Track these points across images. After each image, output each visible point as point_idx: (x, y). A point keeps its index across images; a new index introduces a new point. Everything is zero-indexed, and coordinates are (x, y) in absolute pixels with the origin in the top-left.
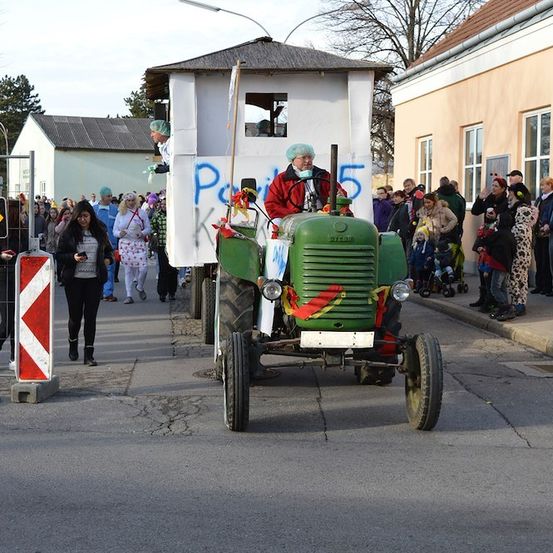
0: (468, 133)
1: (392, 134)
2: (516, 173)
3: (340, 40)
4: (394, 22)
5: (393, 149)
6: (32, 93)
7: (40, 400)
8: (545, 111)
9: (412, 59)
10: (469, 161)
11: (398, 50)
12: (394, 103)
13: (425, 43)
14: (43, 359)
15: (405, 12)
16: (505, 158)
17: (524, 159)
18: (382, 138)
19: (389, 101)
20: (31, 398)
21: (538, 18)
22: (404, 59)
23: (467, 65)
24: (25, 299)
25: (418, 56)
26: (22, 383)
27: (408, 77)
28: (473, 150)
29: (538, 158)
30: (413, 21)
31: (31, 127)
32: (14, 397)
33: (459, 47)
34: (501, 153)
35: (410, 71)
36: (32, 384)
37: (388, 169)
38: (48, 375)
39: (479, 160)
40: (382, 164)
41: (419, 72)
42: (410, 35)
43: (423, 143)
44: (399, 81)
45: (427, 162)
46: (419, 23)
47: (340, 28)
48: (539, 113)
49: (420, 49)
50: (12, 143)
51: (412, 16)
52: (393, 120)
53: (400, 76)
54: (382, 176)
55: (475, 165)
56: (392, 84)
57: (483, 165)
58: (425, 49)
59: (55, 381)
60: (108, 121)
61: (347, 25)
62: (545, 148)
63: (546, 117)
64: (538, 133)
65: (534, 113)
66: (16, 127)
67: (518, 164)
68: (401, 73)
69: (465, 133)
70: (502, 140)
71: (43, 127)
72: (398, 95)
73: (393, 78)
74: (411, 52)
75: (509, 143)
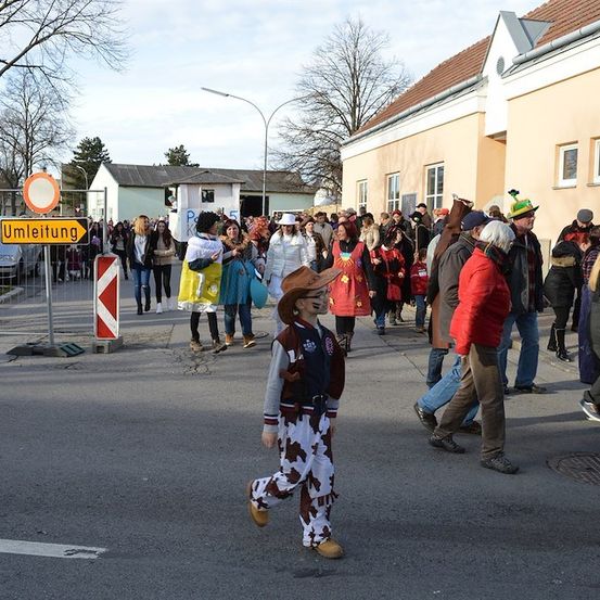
1: (340, 179)
2: (422, 205)
3: (308, 116)
4: (343, 106)
5: (341, 188)
6: (104, 149)
7: (110, 352)
8: (440, 165)
9: (354, 129)
10: (391, 196)
11: (345, 124)
12: (342, 159)
13: (363, 119)
14: (113, 325)
15: (349, 98)
16: (414, 196)
17: (426, 196)
18: (334, 182)
19: (339, 157)
20: (106, 350)
21: (436, 105)
22: (349, 130)
23: (389, 135)
24: (101, 285)
25: (358, 128)
26: (99, 340)
27: (352, 141)
28: (394, 189)
29: (436, 195)
30: (355, 105)
31: (103, 171)
33: (385, 123)
34: (412, 192)
35: (353, 137)
36: (105, 342)
37: (337, 201)
38: (117, 335)
39: (398, 197)
40: (333, 198)
41: (359, 138)
42: (353, 114)
43: (361, 185)
44: (346, 144)
45: (364, 197)
46: (359, 106)
47: (307, 109)
48: (436, 166)
49: (359, 123)
50: (90, 182)
51: (355, 102)
52: (341, 170)
53: (346, 141)
54: (333, 206)
55: (395, 200)
56: (341, 146)
57: (400, 200)
58: (363, 123)
59: (121, 339)
60: (154, 167)
61: (312, 107)
62: (440, 189)
63: (441, 169)
64: (436, 179)
65: (432, 167)
66: (93, 171)
67: (423, 199)
68: (347, 139)
69: (389, 179)
70: (413, 183)
71: (111, 171)
72: (345, 153)
73: (342, 142)
74: (354, 126)
75: (417, 185)
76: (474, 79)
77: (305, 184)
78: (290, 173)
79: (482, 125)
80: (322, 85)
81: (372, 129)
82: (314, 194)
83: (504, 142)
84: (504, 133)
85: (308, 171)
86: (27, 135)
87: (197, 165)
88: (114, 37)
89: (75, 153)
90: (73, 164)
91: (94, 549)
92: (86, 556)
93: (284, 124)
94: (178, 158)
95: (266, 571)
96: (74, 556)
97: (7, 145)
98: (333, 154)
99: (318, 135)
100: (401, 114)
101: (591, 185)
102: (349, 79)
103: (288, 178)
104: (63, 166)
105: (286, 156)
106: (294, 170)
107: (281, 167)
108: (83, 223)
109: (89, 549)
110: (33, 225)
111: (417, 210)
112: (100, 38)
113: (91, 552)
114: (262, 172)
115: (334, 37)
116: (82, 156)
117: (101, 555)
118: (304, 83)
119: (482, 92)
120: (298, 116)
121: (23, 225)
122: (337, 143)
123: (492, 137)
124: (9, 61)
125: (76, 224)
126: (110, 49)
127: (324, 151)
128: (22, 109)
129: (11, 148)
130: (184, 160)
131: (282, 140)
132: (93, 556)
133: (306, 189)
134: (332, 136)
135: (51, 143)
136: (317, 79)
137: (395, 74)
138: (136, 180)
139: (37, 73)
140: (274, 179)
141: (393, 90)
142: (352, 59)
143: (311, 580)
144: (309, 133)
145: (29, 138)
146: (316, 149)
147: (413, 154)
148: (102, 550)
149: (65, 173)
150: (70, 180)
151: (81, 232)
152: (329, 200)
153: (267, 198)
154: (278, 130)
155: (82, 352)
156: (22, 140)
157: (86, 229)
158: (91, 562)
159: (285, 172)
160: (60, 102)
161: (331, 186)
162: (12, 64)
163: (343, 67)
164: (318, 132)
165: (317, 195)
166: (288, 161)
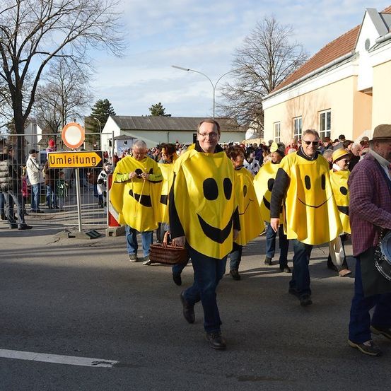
0: (295, 121)
1: (263, 122)
3: (240, 82)
5: (263, 128)
6: (111, 106)
7: (117, 235)
8: (329, 111)
10: (296, 132)
11: (265, 86)
12: (263, 108)
13: (276, 82)
15: (267, 69)
17: (320, 131)
18: (259, 124)
20: (114, 234)
22: (268, 90)
23: (294, 92)
25: (273, 88)
26: (110, 228)
27: (269, 97)
28: (298, 127)
29: (326, 131)
30: (271, 73)
31: (110, 119)
32: (107, 234)
33: (291, 84)
35: (270, 95)
36: (114, 229)
37: (261, 136)
39: (301, 132)
40: (258, 134)
41: (274, 95)
42: (270, 79)
43: (276, 125)
44: (266, 99)
45: (278, 134)
46: (274, 74)
47: (240, 77)
48: (326, 112)
49: (274, 85)
50: (102, 128)
51: (271, 71)
52: (263, 116)
53: (266, 97)
55: (299, 134)
56: (263, 100)
58: (277, 85)
60: (142, 117)
61: (243, 75)
62: (329, 126)
63: (329, 114)
64: (326, 119)
65: (323, 112)
66: (104, 121)
69: (295, 124)
70: (310, 124)
71: (115, 120)
72: (265, 105)
73: (263, 98)
74: (271, 87)
75: (313, 125)
76: (350, 54)
77: (239, 126)
78: (229, 119)
79: (356, 84)
80: (249, 61)
81: (283, 89)
82: (245, 132)
83: (371, 95)
84: (371, 89)
85: (241, 117)
86: (63, 99)
87: (170, 115)
88: (117, 35)
89: (93, 110)
90: (92, 117)
91: (110, 361)
92: (105, 366)
93: (225, 87)
94: (158, 111)
95: (220, 377)
96: (98, 366)
97: (50, 105)
98: (257, 106)
99: (247, 94)
100: (301, 79)
102: (267, 57)
103: (229, 122)
104: (86, 118)
105: (227, 108)
106: (232, 117)
107: (224, 115)
108: (99, 153)
109: (107, 361)
110: (68, 156)
112: (108, 36)
113: (108, 363)
115: (257, 30)
116: (97, 112)
117: (114, 365)
118: (238, 61)
119: (355, 62)
120: (234, 82)
121: (62, 156)
122: (260, 98)
123: (362, 91)
124: (51, 53)
125: (94, 155)
126: (115, 43)
127: (251, 104)
128: (59, 83)
129: (53, 108)
130: (162, 113)
131: (225, 98)
132: (110, 366)
133: (240, 129)
134: (257, 94)
135: (77, 104)
136: (246, 57)
137: (297, 52)
138: (131, 125)
139: (69, 60)
141: (296, 63)
142: (268, 44)
143: (250, 383)
144: (241, 92)
145: (65, 101)
146: (246, 103)
147: (310, 104)
148: (116, 362)
149: (87, 122)
150: (90, 127)
151: (98, 159)
152: (255, 136)
154: (221, 91)
155: (100, 236)
156: (60, 102)
157: (101, 157)
158: (108, 369)
159: (227, 118)
160: (83, 78)
161: (257, 126)
162: (53, 55)
163: (262, 49)
164: (247, 92)
165: (247, 133)
166: (228, 111)
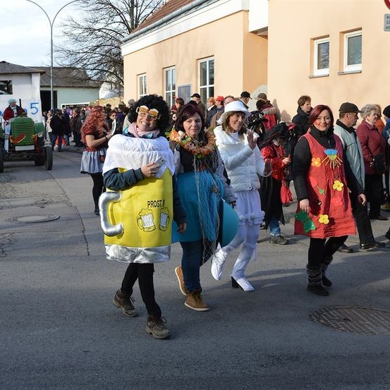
0: (167, 72)
1: (122, 73)
2: (196, 95)
3: (89, 16)
4: (122, 6)
5: (123, 82)
8: (211, 59)
10: (168, 88)
11: (124, 22)
12: (122, 54)
13: (140, 18)
16: (188, 87)
17: (199, 87)
18: (116, 75)
19: (120, 53)
22: (128, 28)
23: (165, 32)
25: (136, 26)
27: (131, 39)
28: (170, 82)
29: (208, 86)
30: (133, 5)
33: (160, 21)
34: (186, 84)
35: (132, 35)
37: (120, 94)
39: (174, 88)
40: (117, 91)
41: (137, 36)
42: (131, 13)
43: (141, 78)
44: (125, 41)
46: (137, 6)
47: (89, 9)
48: (207, 60)
49: (137, 22)
51: (132, 2)
52: (123, 64)
53: (126, 38)
54: (116, 98)
55: (172, 91)
56: (121, 43)
57: (176, 91)
58: (141, 22)
61: (93, 7)
62: (212, 81)
63: (212, 63)
64: (207, 72)
65: (204, 60)
67: (197, 90)
68: (127, 36)
69: (166, 72)
72: (125, 50)
73: (122, 39)
74: (132, 24)
77: (90, 79)
78: (75, 68)
79: (246, 22)
81: (149, 27)
82: (98, 88)
83: (266, 37)
84: (266, 29)
85: (91, 67)
93: (68, 23)
98: (114, 51)
99: (100, 33)
100: (174, 13)
101: (342, 74)
103: (74, 73)
105: (71, 53)
106: (79, 66)
107: (66, 63)
111: (192, 99)
114: (49, 68)
120: (81, 15)
122: (117, 40)
123: (255, 32)
127: (106, 48)
131: (67, 38)
133: (91, 83)
134: (113, 34)
140: (60, 74)
144: (92, 31)
146: (98, 46)
147: (186, 49)
152: (113, 93)
153: (55, 93)
154: (63, 28)
159: (71, 68)
161: (114, 79)
164: (99, 30)
165: (101, 89)
166: (73, 57)
